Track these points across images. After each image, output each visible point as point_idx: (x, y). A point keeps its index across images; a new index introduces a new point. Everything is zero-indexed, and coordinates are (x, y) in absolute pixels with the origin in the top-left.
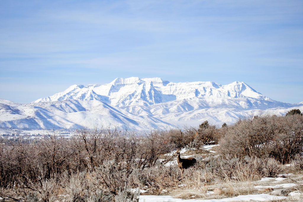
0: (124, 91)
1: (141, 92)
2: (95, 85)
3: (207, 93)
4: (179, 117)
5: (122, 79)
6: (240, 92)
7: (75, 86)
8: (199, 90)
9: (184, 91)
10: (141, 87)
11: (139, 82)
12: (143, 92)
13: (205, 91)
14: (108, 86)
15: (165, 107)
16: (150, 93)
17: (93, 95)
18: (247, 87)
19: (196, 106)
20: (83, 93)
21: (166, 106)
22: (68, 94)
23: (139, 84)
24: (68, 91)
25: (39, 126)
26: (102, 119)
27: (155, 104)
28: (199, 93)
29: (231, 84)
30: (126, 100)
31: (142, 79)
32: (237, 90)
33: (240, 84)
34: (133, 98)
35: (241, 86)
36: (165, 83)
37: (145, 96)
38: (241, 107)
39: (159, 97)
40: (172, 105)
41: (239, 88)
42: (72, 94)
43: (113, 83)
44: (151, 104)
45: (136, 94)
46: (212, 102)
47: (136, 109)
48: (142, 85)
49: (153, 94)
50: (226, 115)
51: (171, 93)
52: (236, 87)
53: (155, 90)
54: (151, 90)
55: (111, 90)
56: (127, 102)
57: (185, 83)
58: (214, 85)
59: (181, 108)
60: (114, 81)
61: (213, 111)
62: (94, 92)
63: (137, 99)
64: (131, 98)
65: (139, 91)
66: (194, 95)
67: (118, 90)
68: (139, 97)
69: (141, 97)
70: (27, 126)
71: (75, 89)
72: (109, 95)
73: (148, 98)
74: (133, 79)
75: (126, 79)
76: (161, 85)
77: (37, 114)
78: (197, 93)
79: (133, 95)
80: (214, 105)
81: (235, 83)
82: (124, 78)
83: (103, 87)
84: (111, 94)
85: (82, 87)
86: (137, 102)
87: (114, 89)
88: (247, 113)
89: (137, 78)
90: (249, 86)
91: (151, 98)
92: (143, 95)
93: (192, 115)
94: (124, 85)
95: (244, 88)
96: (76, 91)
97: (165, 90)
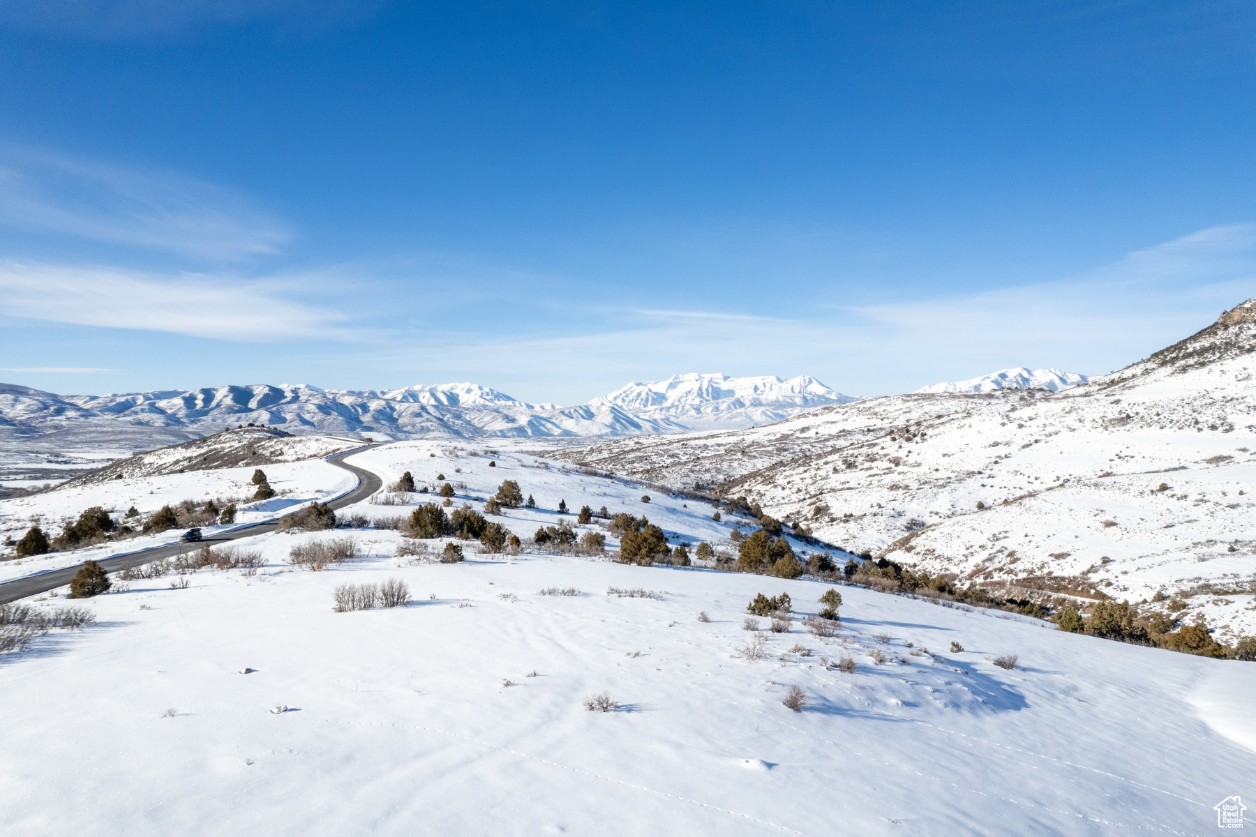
0: (682, 389)
1: (698, 389)
2: (653, 382)
3: (767, 389)
4: (716, 417)
5: (681, 376)
6: (806, 387)
7: (632, 384)
8: (759, 386)
9: (744, 387)
10: (698, 385)
11: (698, 378)
12: (700, 389)
13: (765, 386)
14: (667, 383)
15: (715, 405)
16: (707, 390)
17: (649, 393)
18: (814, 381)
19: (747, 403)
20: (639, 391)
21: (717, 404)
22: (625, 392)
23: (697, 380)
24: (624, 389)
25: (527, 433)
26: (594, 426)
27: (712, 401)
28: (758, 389)
29: (796, 379)
30: (681, 397)
31: (702, 376)
32: (803, 385)
33: (807, 378)
34: (689, 395)
35: (808, 380)
36: (726, 378)
37: (702, 393)
38: (795, 403)
39: (717, 394)
40: (723, 402)
41: (805, 383)
42: (628, 393)
43: (671, 380)
44: (707, 400)
45: (693, 391)
46: (766, 399)
47: (685, 408)
48: (700, 381)
49: (710, 391)
50: (761, 414)
51: (731, 388)
52: (802, 381)
53: (712, 387)
54: (708, 387)
55: (669, 387)
56: (683, 400)
57: (747, 379)
58: (779, 380)
59: (732, 405)
60: (672, 378)
61: (752, 410)
62: (650, 390)
63: (693, 397)
64: (687, 395)
65: (696, 389)
66: (753, 391)
67: (675, 387)
68: (695, 394)
69: (698, 395)
70: (515, 433)
71: (631, 387)
72: (666, 392)
73: (705, 395)
74: (694, 376)
75: (685, 376)
76: (722, 381)
77: (530, 423)
78: (756, 388)
79: (690, 392)
80: (768, 402)
81: (801, 377)
82: (683, 375)
83: (661, 384)
84: (669, 391)
85: (638, 385)
86: (693, 399)
87: (672, 386)
88: (786, 412)
89: (696, 374)
90: (816, 380)
91: (708, 395)
92: (699, 392)
93: (729, 415)
94: (682, 382)
95: (810, 382)
96: (632, 390)
97: (724, 386)
